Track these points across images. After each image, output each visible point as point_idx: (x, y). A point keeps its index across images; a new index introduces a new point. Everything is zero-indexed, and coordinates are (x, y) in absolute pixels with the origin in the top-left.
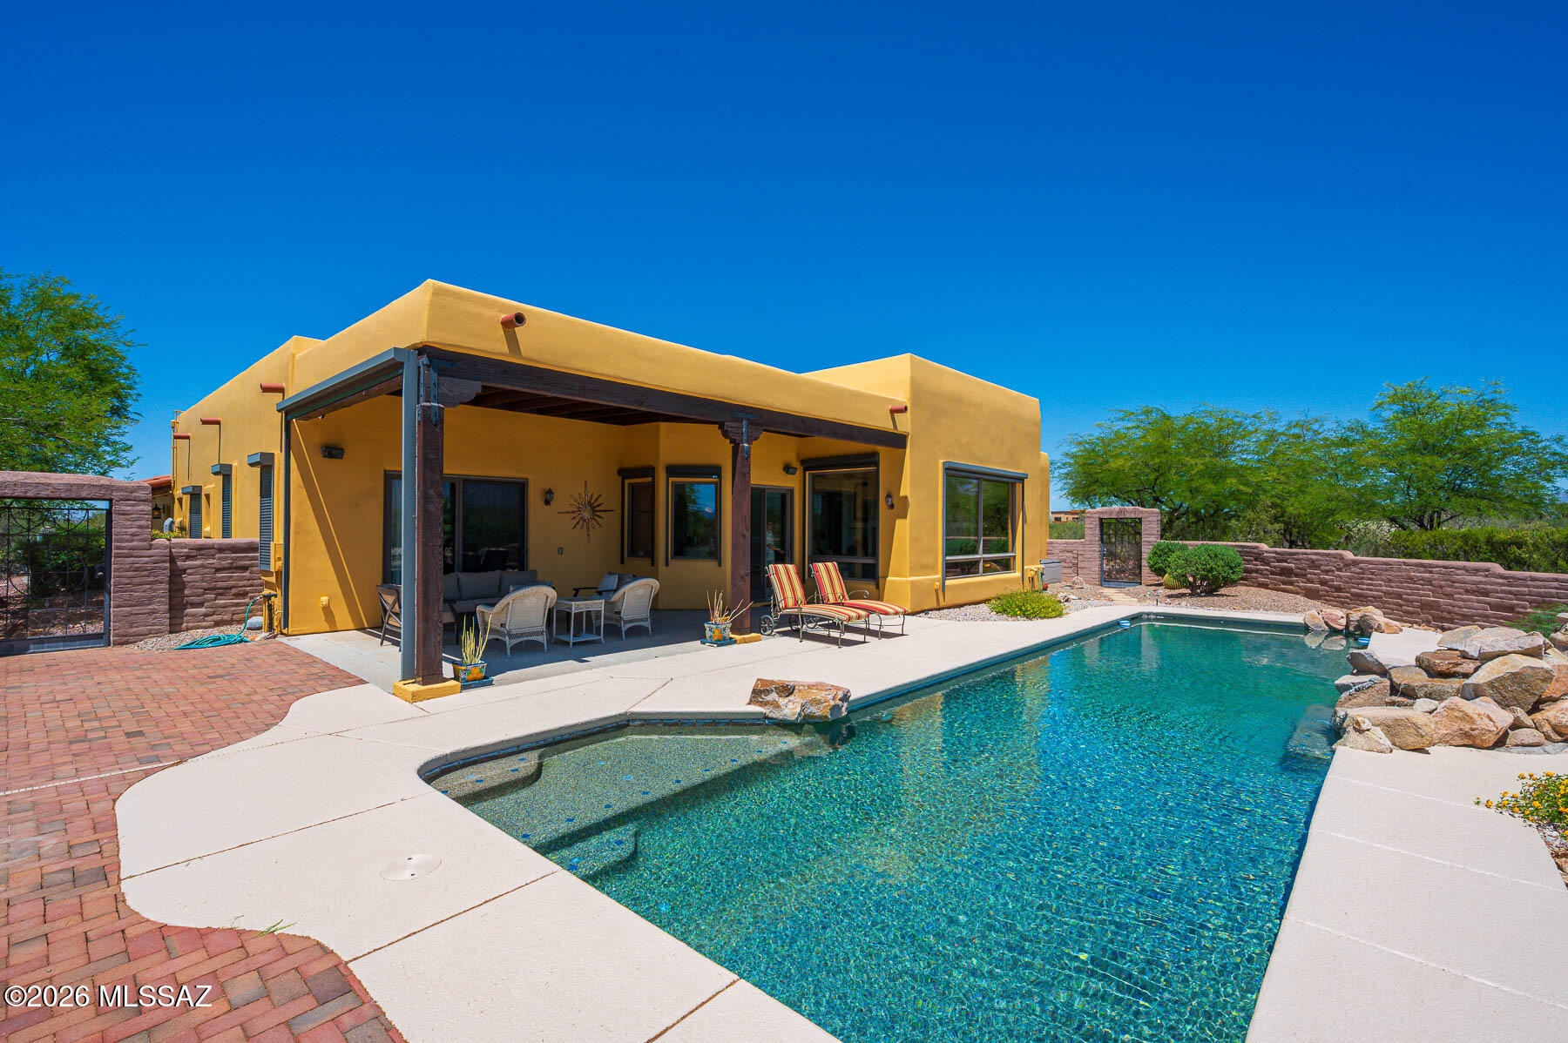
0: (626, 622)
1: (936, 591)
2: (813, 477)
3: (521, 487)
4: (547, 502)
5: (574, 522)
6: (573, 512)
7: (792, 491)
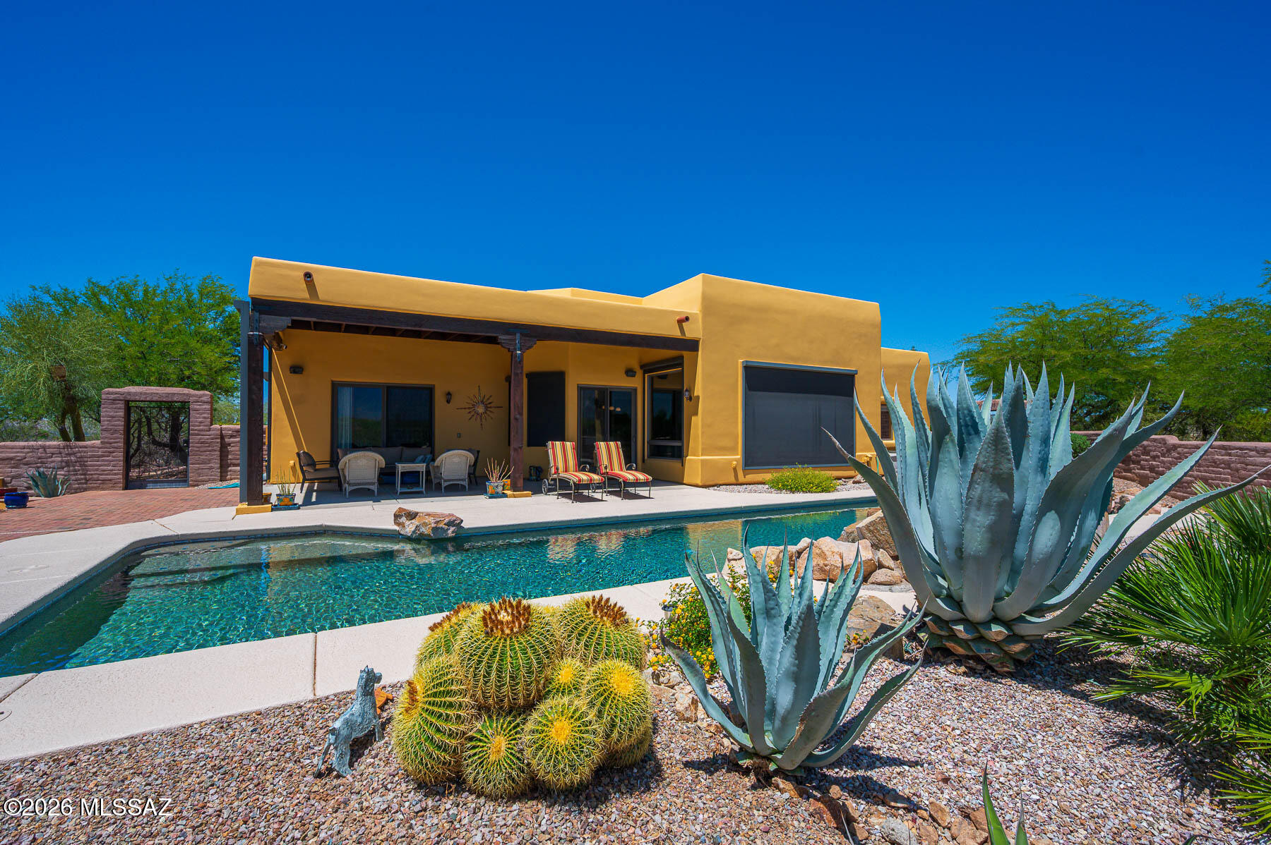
0: (445, 481)
1: (735, 469)
2: (652, 379)
3: (430, 390)
4: (448, 402)
5: (470, 416)
6: (469, 408)
7: (635, 390)
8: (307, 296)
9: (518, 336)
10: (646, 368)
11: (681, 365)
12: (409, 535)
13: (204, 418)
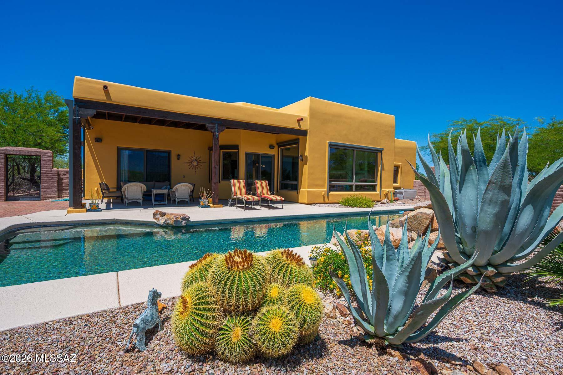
0: (178, 199)
1: (323, 196)
2: (282, 150)
3: (169, 153)
4: (178, 159)
5: (190, 166)
6: (189, 163)
7: (274, 156)
8: (105, 98)
9: (217, 125)
10: (280, 145)
11: (298, 143)
12: (162, 224)
13: (49, 164)
